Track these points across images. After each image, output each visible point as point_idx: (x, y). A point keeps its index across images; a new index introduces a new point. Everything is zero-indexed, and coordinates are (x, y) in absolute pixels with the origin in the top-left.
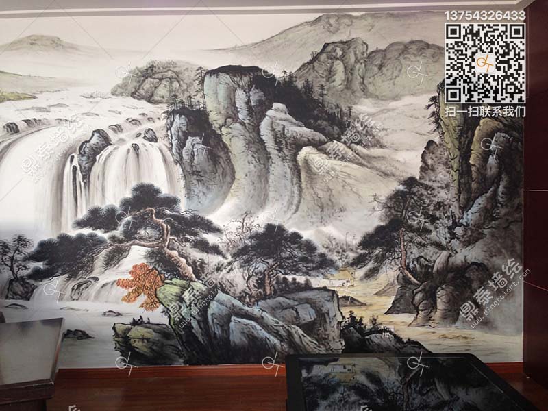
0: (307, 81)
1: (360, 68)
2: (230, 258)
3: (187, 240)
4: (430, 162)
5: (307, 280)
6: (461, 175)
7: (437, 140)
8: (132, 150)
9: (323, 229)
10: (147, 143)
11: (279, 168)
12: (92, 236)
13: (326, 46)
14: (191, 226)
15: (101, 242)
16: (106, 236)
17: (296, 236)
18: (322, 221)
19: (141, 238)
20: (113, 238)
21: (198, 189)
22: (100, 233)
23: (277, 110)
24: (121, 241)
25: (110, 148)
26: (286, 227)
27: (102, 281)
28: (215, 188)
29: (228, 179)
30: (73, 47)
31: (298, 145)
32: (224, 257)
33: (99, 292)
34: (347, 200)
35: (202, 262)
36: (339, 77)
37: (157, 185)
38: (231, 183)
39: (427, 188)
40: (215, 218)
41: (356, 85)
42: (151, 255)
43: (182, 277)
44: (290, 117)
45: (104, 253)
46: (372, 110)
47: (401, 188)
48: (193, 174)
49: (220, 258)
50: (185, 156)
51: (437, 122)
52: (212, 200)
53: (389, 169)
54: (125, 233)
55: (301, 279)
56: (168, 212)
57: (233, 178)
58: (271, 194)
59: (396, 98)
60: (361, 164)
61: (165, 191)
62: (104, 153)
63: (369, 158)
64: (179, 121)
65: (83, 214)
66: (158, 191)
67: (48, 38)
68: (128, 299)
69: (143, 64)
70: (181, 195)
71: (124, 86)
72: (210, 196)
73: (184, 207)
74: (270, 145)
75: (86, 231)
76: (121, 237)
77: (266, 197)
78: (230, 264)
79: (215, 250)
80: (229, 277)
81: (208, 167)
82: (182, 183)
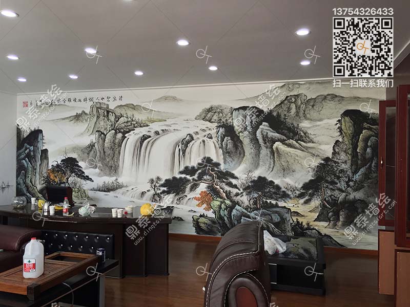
0: (278, 113)
1: (303, 106)
2: (242, 191)
3: (224, 182)
4: (337, 150)
5: (276, 203)
6: (353, 157)
7: (341, 140)
8: (202, 142)
9: (284, 179)
10: (208, 139)
11: (264, 151)
12: (185, 178)
13: (287, 97)
14: (226, 176)
15: (189, 180)
16: (191, 178)
17: (272, 182)
18: (284, 176)
19: (205, 180)
20: (193, 179)
21: (229, 159)
22: (188, 177)
23: (264, 125)
24: (196, 181)
25: (193, 141)
26: (267, 178)
27: (188, 197)
28: (236, 159)
29: (242, 155)
30: (181, 100)
31: (273, 141)
32: (239, 190)
33: (187, 202)
34: (296, 167)
35: (230, 192)
36: (293, 110)
37: (212, 158)
38: (243, 157)
39: (335, 162)
40: (236, 173)
41: (301, 114)
42: (208, 187)
43: (221, 198)
44: (270, 129)
45: (190, 185)
46: (309, 126)
47: (323, 162)
48: (227, 153)
49: (237, 191)
50: (224, 146)
51: (340, 131)
52: (235, 165)
53: (317, 153)
54: (198, 177)
55: (274, 202)
56: (216, 169)
57: (244, 155)
58: (261, 163)
59: (321, 120)
60: (303, 150)
61: (215, 160)
62: (191, 143)
63: (307, 148)
64: (222, 130)
65: (182, 168)
66: (212, 160)
67: (172, 97)
68: (198, 205)
69: (208, 107)
70: (222, 162)
71: (200, 116)
72: (234, 163)
73: (223, 167)
74: (261, 141)
75: (183, 176)
76: (197, 179)
77: (258, 164)
78: (242, 193)
79: (235, 186)
80: (241, 199)
81: (233, 150)
82: (222, 157)
